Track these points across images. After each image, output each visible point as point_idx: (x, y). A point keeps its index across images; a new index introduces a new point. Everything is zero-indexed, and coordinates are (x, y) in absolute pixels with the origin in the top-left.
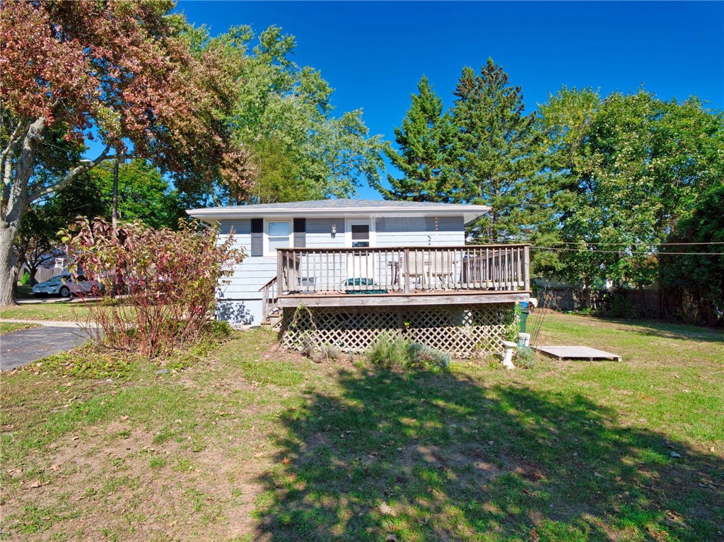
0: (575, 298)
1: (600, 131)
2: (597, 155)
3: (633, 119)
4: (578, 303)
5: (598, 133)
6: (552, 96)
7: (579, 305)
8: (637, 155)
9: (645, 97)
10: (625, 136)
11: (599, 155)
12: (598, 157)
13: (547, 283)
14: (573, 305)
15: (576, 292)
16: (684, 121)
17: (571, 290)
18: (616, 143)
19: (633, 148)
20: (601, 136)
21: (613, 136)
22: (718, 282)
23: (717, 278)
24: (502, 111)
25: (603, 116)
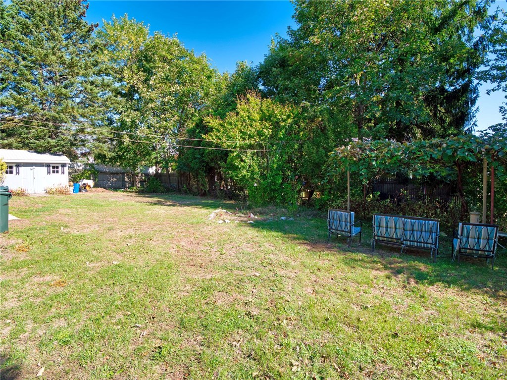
0: (127, 179)
1: (146, 57)
2: (141, 73)
3: (167, 54)
4: (129, 184)
5: (144, 57)
6: (114, 18)
7: (130, 185)
8: (167, 79)
9: (177, 43)
10: (160, 64)
11: (142, 73)
12: (142, 75)
13: (105, 168)
14: (125, 185)
15: (128, 175)
16: (195, 66)
17: (123, 174)
18: (155, 68)
19: (165, 75)
20: (146, 61)
21: (153, 62)
22: (203, 169)
23: (203, 166)
24: (64, 11)
25: (148, 46)
